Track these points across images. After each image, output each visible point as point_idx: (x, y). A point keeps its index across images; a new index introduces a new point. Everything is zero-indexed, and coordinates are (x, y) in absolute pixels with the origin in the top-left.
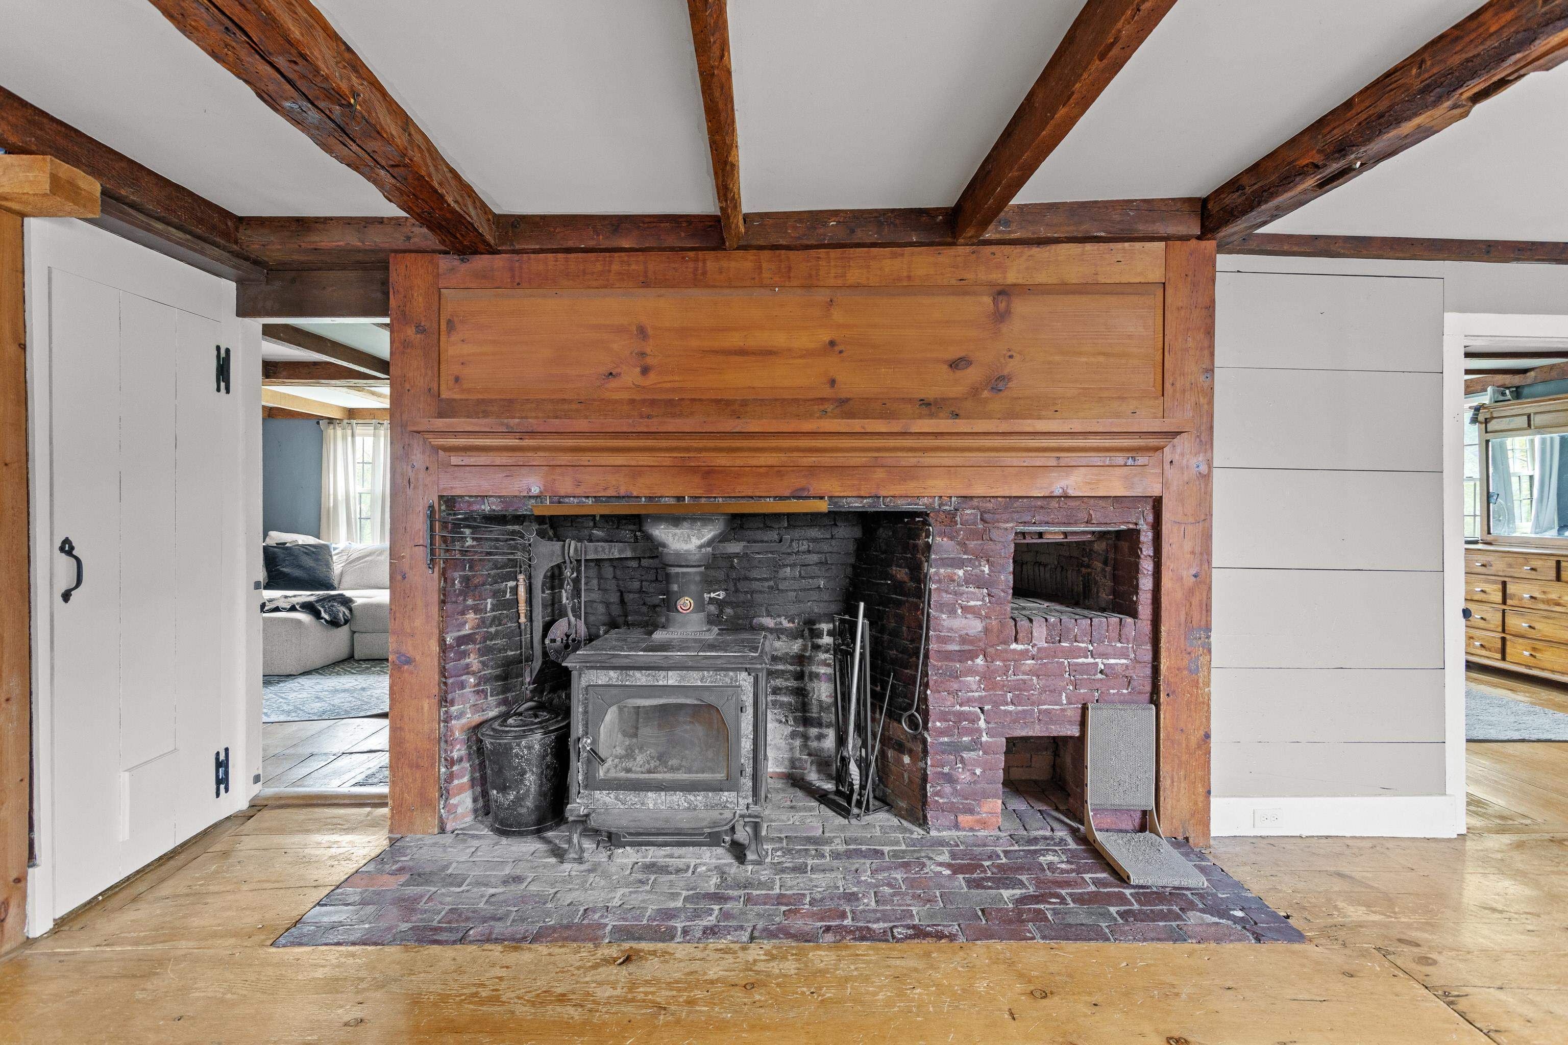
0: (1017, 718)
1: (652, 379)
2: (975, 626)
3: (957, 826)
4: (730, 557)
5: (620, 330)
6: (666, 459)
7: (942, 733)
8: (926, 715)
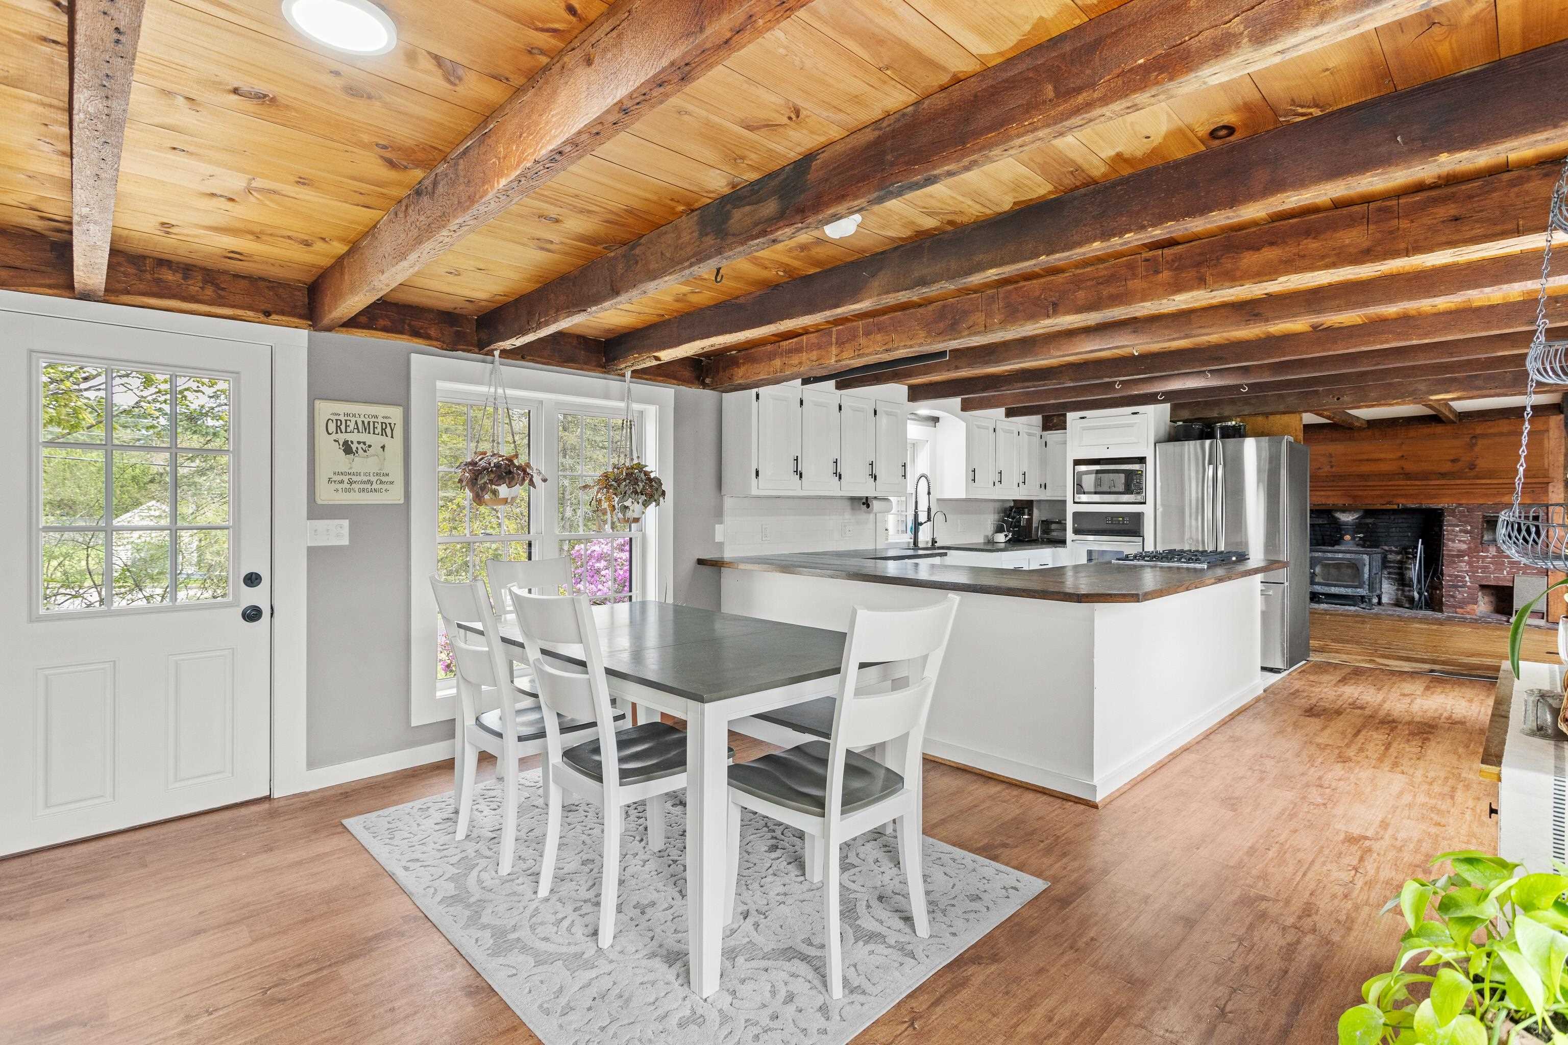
0: (1482, 578)
1: (1334, 469)
2: (1464, 547)
3: (1456, 613)
4: (1367, 524)
5: (1324, 455)
6: (1340, 493)
7: (1449, 581)
8: (1442, 574)
